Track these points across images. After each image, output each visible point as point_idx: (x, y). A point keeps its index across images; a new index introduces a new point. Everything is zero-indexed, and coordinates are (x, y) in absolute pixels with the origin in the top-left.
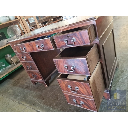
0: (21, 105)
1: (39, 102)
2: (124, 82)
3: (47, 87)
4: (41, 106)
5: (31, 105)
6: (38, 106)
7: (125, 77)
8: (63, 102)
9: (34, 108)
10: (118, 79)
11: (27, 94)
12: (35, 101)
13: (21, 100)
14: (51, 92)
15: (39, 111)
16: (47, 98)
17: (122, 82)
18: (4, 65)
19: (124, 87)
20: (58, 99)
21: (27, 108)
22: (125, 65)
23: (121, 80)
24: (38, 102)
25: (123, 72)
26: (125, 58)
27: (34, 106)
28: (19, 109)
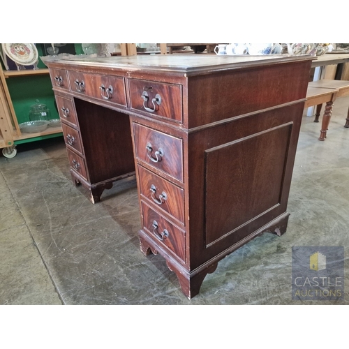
0: (17, 214)
1: (51, 227)
2: (258, 277)
3: (93, 203)
4: (50, 236)
5: (33, 225)
6: (44, 232)
7: (274, 267)
8: (94, 251)
9: (33, 233)
10: (254, 261)
11: (45, 198)
12: (48, 220)
13: (25, 205)
14: (91, 218)
16: (73, 226)
17: (254, 275)
18: (44, 114)
19: (249, 287)
20: (91, 239)
21: (22, 225)
22: (302, 238)
23: (257, 268)
24: (51, 224)
25: (283, 252)
26: (321, 220)
27: (37, 229)
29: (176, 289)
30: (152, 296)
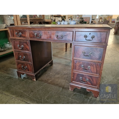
0: (4, 95)
1: (27, 94)
3: (35, 81)
4: (30, 98)
5: (17, 96)
6: (26, 97)
8: (54, 96)
9: (22, 99)
11: (10, 85)
12: (22, 93)
13: (4, 91)
14: (40, 86)
15: (29, 103)
16: (36, 91)
20: (48, 93)
21: (12, 98)
24: (25, 93)
27: (22, 97)
28: (3, 99)
29: (91, 97)
30: (88, 102)
